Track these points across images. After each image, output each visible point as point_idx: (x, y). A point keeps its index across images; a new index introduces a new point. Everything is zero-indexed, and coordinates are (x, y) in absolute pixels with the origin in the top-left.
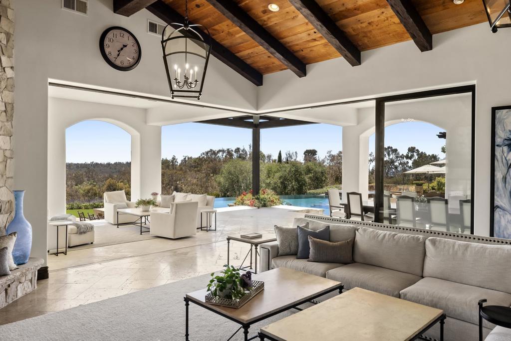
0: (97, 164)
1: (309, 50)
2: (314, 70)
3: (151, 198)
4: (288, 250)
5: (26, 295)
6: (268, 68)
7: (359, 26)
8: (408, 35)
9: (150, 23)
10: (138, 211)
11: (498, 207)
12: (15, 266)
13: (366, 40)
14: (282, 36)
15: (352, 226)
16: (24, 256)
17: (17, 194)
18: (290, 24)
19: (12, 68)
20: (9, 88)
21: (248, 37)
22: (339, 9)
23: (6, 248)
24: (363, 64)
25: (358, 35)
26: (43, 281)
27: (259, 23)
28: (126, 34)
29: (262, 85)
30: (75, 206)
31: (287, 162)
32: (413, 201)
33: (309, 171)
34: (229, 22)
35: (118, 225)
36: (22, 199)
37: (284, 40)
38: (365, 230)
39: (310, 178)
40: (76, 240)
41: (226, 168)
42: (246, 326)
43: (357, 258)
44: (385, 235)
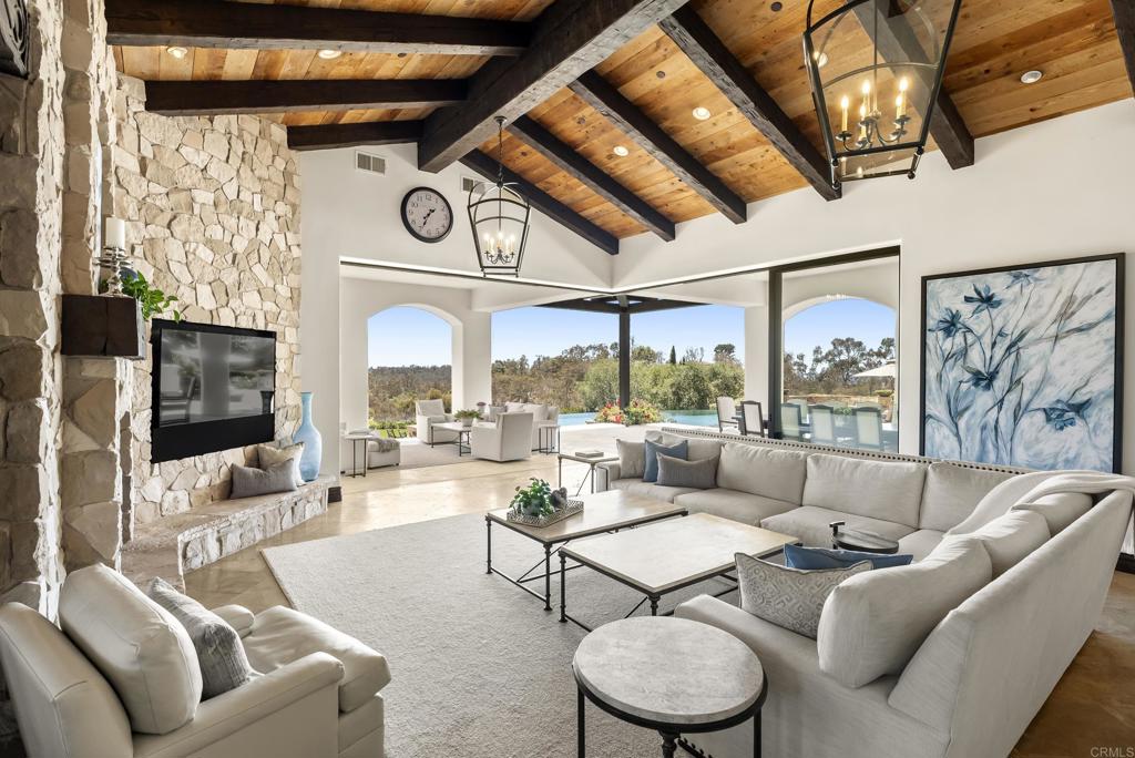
0: (418, 368)
1: (675, 204)
2: (685, 231)
3: (476, 409)
4: (632, 472)
5: (315, 517)
6: (625, 230)
7: (738, 170)
8: (805, 180)
9: (464, 179)
10: (458, 426)
11: (930, 416)
12: (302, 482)
13: (751, 188)
14: (637, 187)
15: (716, 440)
16: (313, 472)
17: (304, 396)
18: (645, 171)
19: (298, 245)
20: (295, 270)
21: (591, 191)
22: (708, 148)
23: (292, 459)
24: (750, 221)
25: (738, 181)
26: (335, 504)
27: (606, 172)
28: (434, 196)
29: (617, 253)
30: (387, 424)
31: (683, 362)
32: (832, 412)
33: (715, 375)
34: (564, 173)
35: (433, 444)
36: (310, 402)
37: (641, 192)
38: (733, 446)
39: (717, 386)
40: (377, 459)
41: (592, 371)
42: (548, 545)
43: (721, 482)
44: (756, 452)
